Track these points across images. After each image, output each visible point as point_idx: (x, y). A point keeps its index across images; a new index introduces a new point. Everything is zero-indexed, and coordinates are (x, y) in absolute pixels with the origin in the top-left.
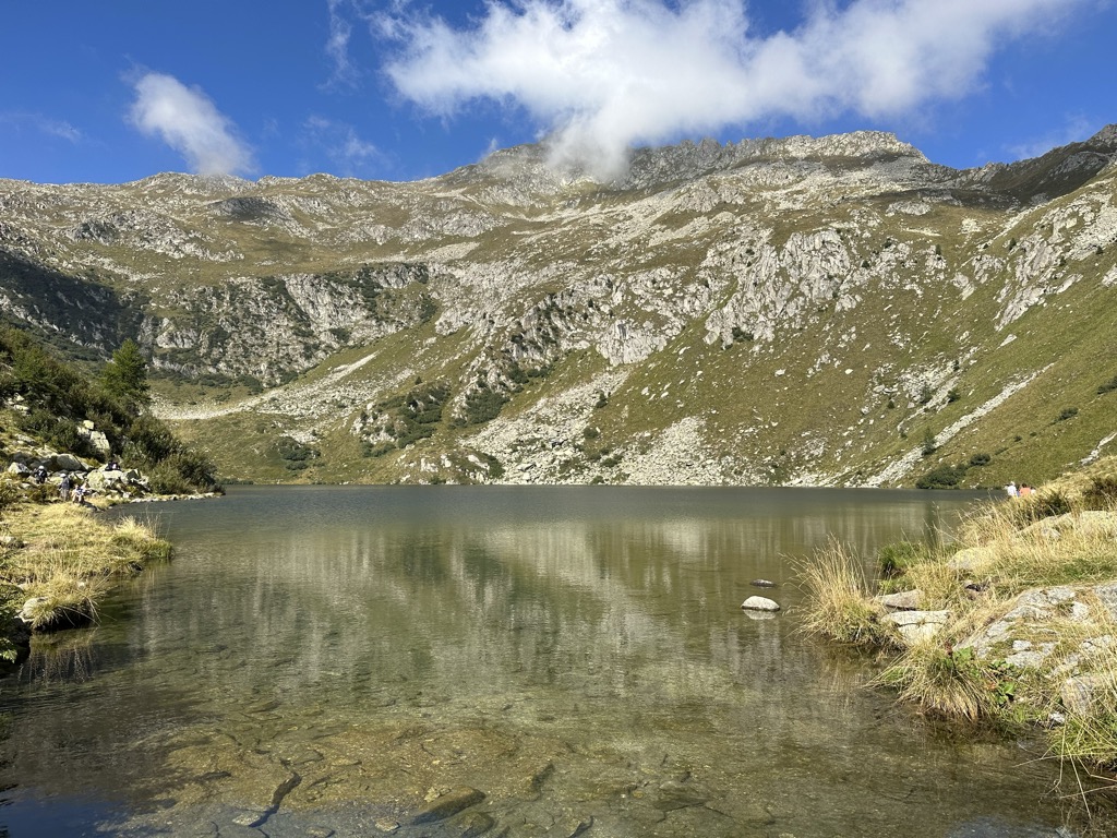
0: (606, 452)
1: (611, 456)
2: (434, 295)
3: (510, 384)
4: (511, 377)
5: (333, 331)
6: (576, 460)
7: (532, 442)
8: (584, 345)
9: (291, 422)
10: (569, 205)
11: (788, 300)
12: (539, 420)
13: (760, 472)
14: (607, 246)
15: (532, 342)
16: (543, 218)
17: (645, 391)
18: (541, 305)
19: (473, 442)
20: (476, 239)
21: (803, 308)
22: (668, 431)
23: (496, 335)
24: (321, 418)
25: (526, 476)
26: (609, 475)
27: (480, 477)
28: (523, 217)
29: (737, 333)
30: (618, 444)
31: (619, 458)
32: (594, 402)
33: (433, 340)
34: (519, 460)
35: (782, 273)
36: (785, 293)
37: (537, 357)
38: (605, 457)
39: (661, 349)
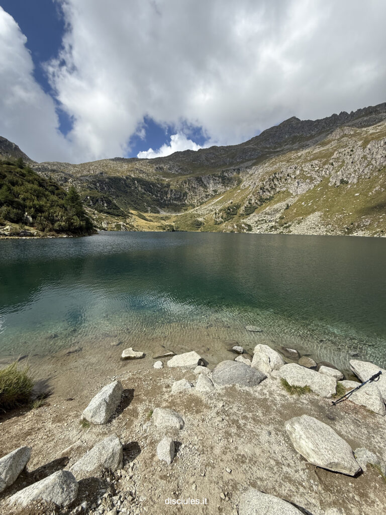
0: (286, 224)
1: (287, 225)
2: (241, 178)
3: (259, 203)
4: (259, 200)
5: (213, 190)
6: (275, 226)
7: (263, 220)
8: (284, 189)
9: (199, 216)
10: (287, 144)
11: (365, 167)
12: (266, 214)
13: (341, 230)
14: (297, 155)
15: (267, 189)
16: (278, 150)
17: (303, 203)
18: (271, 177)
19: (245, 221)
20: (256, 159)
21: (371, 170)
22: (309, 217)
23: (256, 188)
24: (206, 214)
25: (259, 231)
26: (285, 231)
27: (245, 231)
28: (271, 150)
29: (342, 181)
30: (290, 221)
31: (290, 226)
32: (285, 208)
33: (240, 191)
34: (257, 226)
35: (365, 157)
36: (364, 165)
37: (268, 194)
38: (285, 225)
39: (312, 189)
